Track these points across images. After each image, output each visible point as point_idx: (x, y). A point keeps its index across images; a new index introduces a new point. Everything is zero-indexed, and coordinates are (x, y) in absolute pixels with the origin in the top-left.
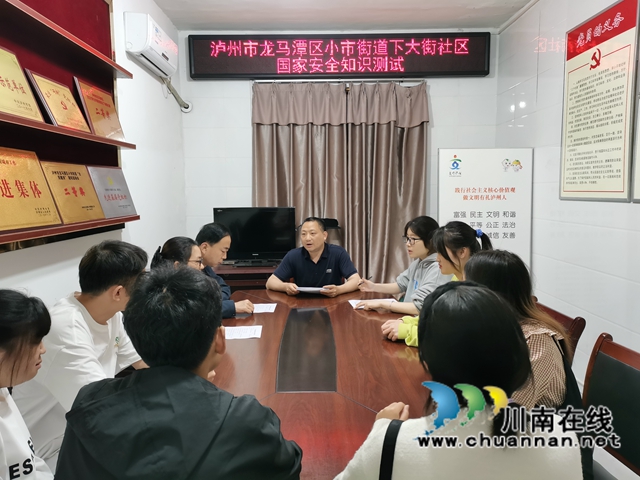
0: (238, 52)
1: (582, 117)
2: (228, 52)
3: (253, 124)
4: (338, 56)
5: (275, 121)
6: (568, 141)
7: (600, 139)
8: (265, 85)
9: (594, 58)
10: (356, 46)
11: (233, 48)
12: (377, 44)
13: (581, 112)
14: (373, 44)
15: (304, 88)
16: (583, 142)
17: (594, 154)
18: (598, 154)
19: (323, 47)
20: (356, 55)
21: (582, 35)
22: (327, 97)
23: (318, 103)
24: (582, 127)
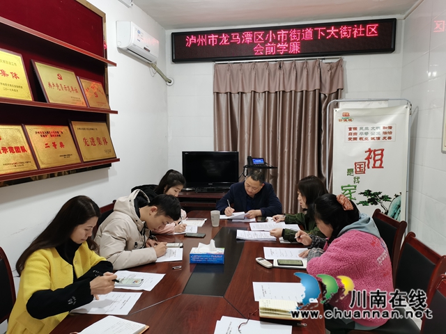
0: (204, 43)
2: (197, 43)
3: (214, 93)
4: (276, 41)
5: (228, 91)
8: (223, 66)
10: (288, 34)
11: (201, 40)
12: (305, 32)
14: (301, 32)
15: (250, 67)
19: (264, 36)
20: (288, 41)
22: (266, 73)
23: (260, 76)
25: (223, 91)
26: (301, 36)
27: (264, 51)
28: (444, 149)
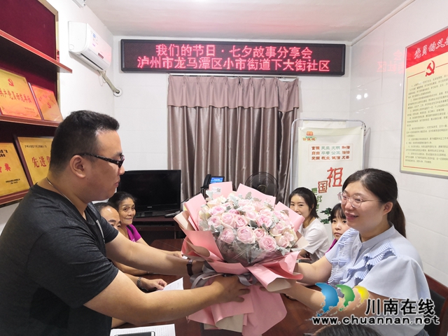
1: (419, 112)
3: (168, 106)
4: (234, 57)
5: (184, 104)
6: (407, 129)
8: (178, 78)
9: (429, 67)
13: (419, 108)
15: (208, 80)
16: (420, 130)
18: (432, 141)
20: (246, 58)
21: (419, 50)
22: (226, 88)
23: (219, 91)
24: (419, 119)
25: (178, 104)
28: (403, 169)
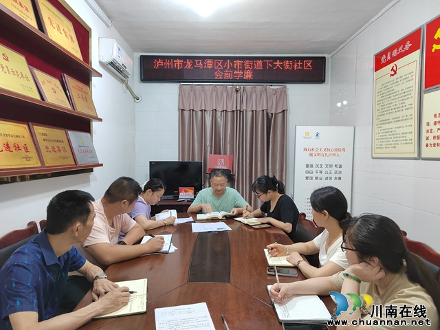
0: (170, 66)
1: (385, 107)
2: (164, 66)
3: (179, 109)
4: (233, 68)
5: (192, 108)
6: (377, 122)
7: (397, 120)
8: (187, 87)
9: (392, 69)
10: (243, 64)
11: (168, 64)
12: (256, 63)
13: (385, 104)
14: (253, 63)
15: (211, 89)
16: (386, 122)
17: (394, 130)
18: (397, 130)
19: (223, 64)
20: (243, 69)
21: (384, 56)
22: (225, 94)
23: (220, 98)
24: (385, 113)
25: (187, 108)
26: (253, 66)
27: (223, 76)
28: (374, 155)
